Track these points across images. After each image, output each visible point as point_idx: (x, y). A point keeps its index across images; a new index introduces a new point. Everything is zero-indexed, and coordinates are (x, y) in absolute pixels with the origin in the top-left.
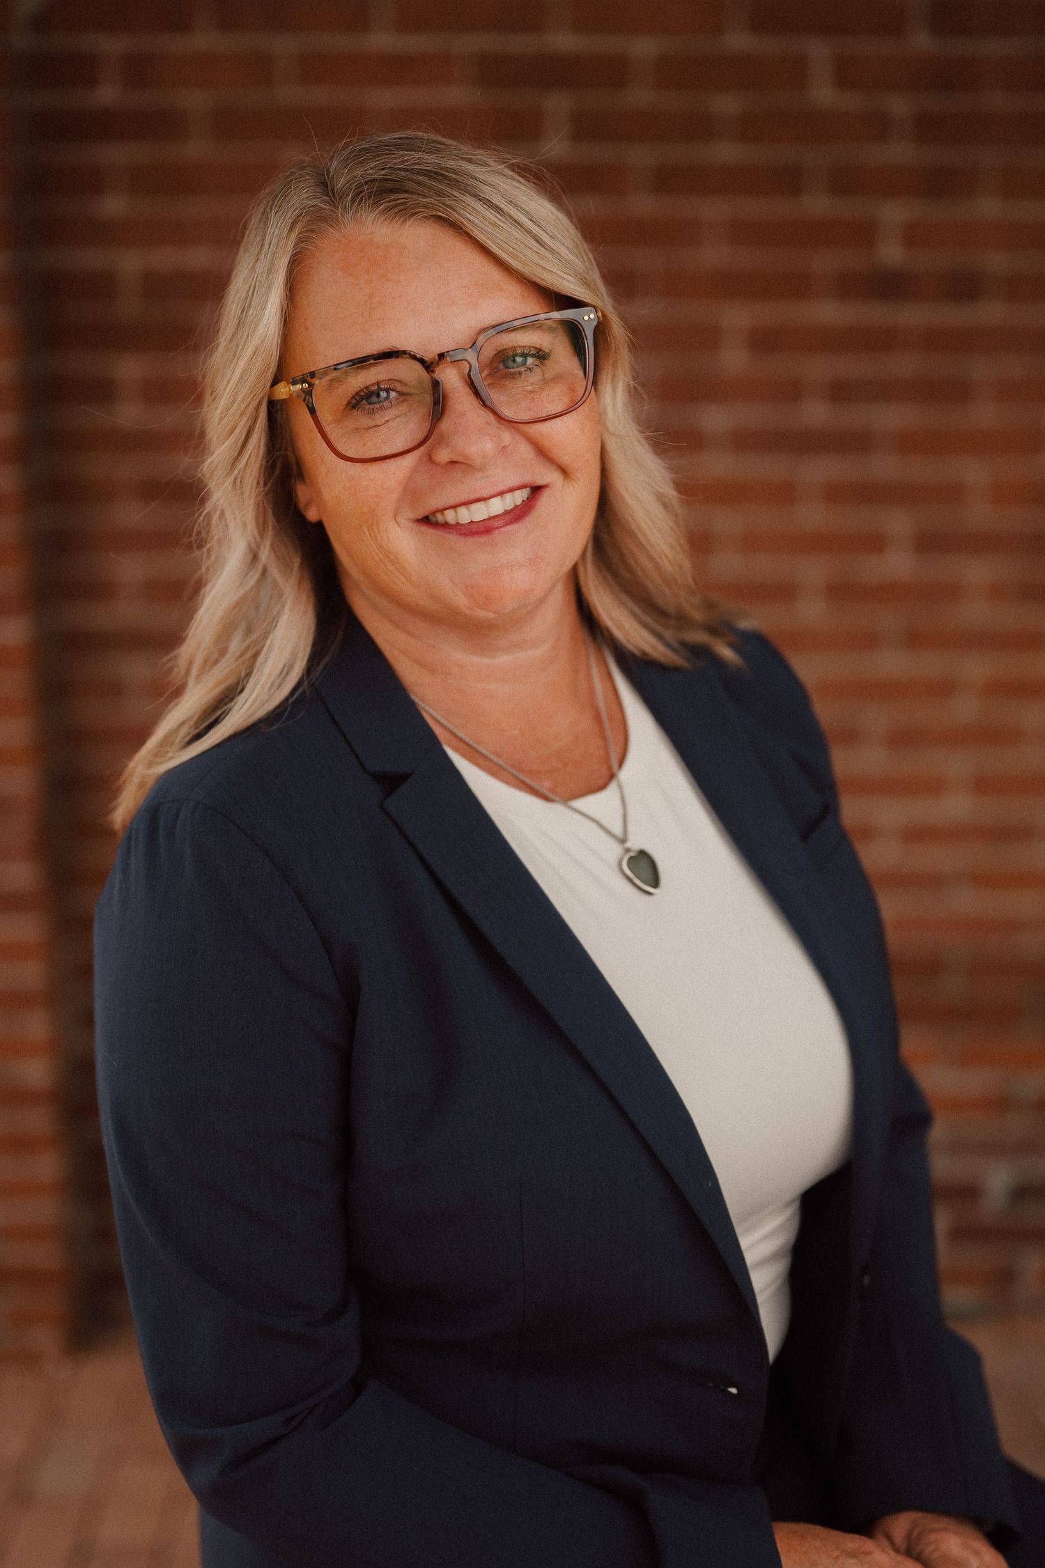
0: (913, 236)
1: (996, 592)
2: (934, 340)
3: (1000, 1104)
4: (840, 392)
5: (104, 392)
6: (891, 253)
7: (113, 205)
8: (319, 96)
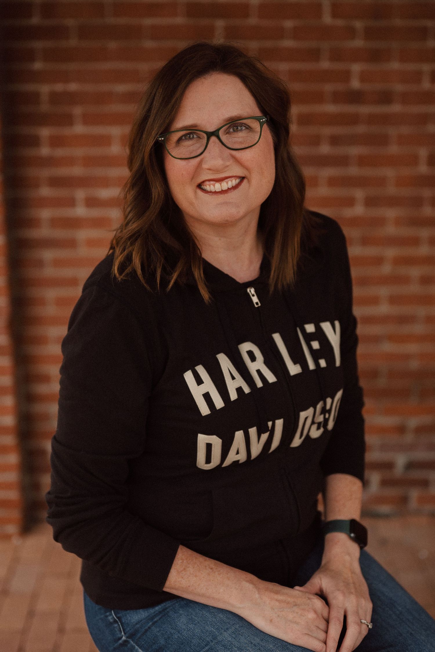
0: (364, 77)
1: (398, 222)
2: (372, 119)
3: (401, 429)
4: (335, 141)
5: (35, 142)
6: (355, 84)
7: (38, 66)
8: (122, 21)
